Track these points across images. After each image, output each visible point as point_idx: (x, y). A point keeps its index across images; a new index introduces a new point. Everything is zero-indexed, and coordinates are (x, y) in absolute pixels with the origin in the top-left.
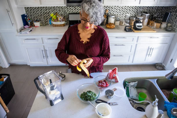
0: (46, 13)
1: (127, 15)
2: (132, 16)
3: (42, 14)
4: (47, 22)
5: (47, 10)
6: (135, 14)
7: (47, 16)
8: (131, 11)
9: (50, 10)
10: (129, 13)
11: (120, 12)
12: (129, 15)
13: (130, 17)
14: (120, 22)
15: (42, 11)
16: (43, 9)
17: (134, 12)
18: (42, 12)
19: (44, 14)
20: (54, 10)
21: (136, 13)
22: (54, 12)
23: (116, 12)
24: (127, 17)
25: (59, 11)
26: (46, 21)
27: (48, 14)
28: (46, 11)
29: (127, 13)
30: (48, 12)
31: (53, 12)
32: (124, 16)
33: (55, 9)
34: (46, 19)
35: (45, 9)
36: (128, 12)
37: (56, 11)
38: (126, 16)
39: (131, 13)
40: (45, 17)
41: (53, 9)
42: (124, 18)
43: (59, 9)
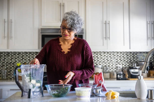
0: (10, 64)
1: (118, 65)
2: (125, 67)
3: (4, 64)
4: (10, 75)
5: (13, 60)
6: (128, 64)
7: (11, 67)
8: (123, 61)
9: (16, 60)
10: (120, 63)
11: (109, 62)
12: (121, 66)
13: (122, 68)
14: (110, 74)
15: (5, 60)
16: (7, 59)
17: (127, 62)
18: (5, 63)
19: (8, 64)
20: (22, 60)
21: (130, 63)
22: (22, 62)
23: (103, 62)
24: (119, 68)
25: (29, 61)
26: (9, 73)
27: (13, 65)
28: (10, 61)
29: (118, 64)
30: (13, 63)
31: (20, 62)
32: (115, 67)
33: (24, 58)
34: (9, 71)
35: (10, 59)
36: (118, 62)
37: (25, 61)
38: (117, 67)
39: (123, 63)
40: (8, 68)
41: (21, 58)
42: (115, 70)
43: (29, 58)
